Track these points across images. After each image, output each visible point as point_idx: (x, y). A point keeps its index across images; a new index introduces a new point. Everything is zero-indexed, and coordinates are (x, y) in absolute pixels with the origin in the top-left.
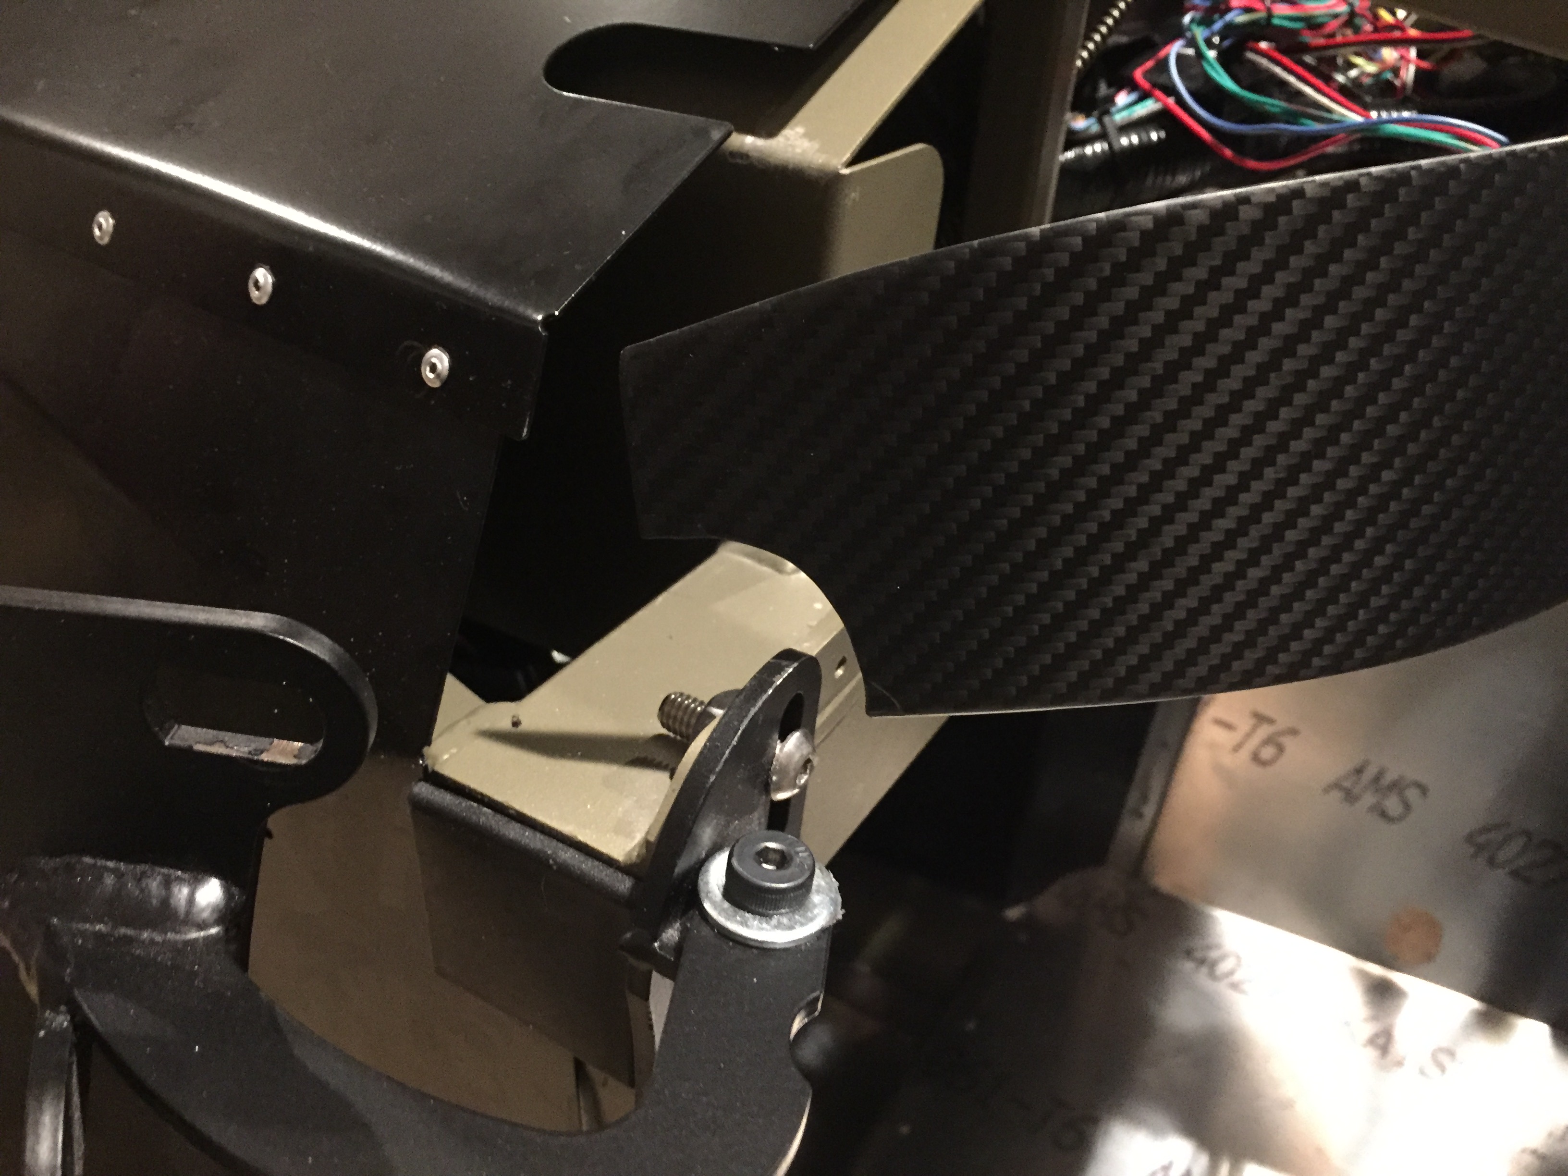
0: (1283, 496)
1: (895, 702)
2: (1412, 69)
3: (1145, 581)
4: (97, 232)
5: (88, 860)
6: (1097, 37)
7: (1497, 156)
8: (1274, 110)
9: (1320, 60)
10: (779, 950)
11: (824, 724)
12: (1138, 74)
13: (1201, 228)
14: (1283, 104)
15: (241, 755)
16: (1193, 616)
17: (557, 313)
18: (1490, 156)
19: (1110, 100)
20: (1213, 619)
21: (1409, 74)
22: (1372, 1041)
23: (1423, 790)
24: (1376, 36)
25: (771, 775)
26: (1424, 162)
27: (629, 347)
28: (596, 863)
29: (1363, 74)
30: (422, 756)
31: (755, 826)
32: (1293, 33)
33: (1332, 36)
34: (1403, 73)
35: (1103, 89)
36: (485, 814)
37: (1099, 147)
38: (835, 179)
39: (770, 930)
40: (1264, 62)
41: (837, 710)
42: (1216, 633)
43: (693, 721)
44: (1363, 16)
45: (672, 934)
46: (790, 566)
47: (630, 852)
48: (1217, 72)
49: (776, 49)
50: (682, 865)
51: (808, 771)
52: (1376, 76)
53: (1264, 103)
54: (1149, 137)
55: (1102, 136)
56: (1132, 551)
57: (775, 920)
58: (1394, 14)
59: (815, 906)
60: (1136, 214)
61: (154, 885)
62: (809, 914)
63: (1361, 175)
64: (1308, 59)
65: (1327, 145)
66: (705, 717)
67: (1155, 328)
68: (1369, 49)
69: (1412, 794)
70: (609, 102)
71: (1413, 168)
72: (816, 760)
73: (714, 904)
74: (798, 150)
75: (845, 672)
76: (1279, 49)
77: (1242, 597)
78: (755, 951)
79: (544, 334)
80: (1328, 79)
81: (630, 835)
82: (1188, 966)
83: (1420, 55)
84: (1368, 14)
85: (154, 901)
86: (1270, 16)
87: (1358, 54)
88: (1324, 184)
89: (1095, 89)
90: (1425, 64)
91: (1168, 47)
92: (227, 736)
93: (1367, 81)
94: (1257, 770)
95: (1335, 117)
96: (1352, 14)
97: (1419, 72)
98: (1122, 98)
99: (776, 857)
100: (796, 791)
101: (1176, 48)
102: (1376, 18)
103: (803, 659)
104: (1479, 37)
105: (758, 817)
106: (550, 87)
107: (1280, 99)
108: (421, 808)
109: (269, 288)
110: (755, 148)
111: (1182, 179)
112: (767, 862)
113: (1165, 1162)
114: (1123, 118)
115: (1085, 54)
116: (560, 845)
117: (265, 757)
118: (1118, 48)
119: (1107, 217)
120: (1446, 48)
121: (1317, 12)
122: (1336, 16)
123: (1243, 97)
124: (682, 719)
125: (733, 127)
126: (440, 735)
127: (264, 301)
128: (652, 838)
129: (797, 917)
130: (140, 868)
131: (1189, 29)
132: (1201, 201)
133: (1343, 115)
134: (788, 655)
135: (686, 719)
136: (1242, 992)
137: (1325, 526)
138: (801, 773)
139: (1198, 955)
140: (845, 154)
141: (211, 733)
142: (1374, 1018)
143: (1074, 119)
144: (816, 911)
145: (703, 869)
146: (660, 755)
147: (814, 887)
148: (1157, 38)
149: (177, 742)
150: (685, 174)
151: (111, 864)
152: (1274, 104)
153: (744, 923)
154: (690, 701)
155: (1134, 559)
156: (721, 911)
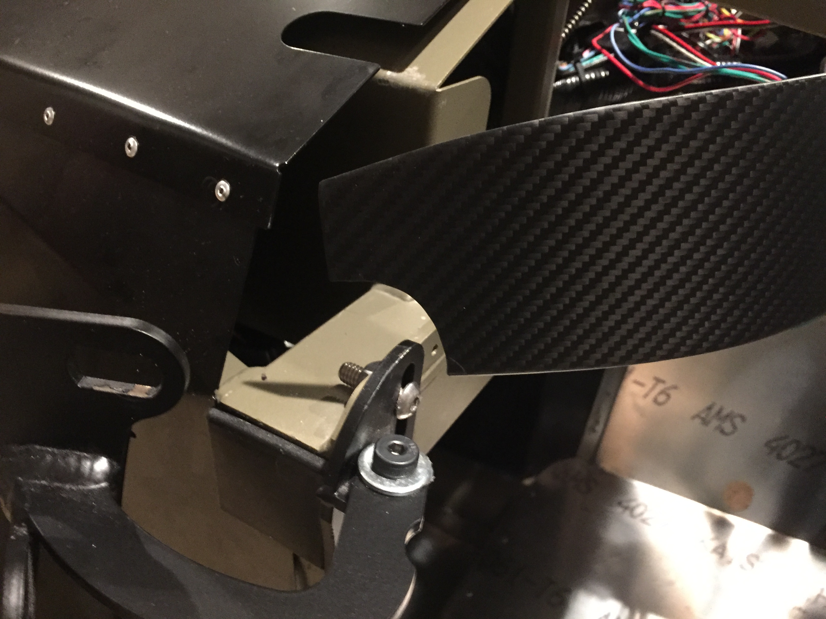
0: (665, 262)
1: (463, 368)
2: (739, 40)
3: (593, 306)
4: (46, 118)
5: (38, 447)
6: (573, 22)
7: (779, 85)
8: (665, 60)
9: (691, 35)
10: (400, 497)
11: (426, 380)
12: (595, 41)
13: (623, 122)
14: (671, 58)
15: (118, 393)
16: (618, 324)
17: (286, 163)
18: (775, 85)
19: (580, 55)
20: (629, 326)
21: (737, 42)
22: (715, 550)
23: (743, 418)
24: (720, 23)
25: (397, 405)
26: (740, 88)
27: (323, 181)
28: (305, 451)
29: (713, 42)
30: (214, 395)
31: (388, 432)
32: (677, 21)
33: (697, 22)
34: (734, 42)
35: (576, 49)
36: (247, 425)
37: (574, 80)
38: (434, 94)
39: (395, 487)
40: (660, 35)
41: (433, 373)
42: (630, 334)
43: (356, 377)
44: (713, 12)
45: (344, 488)
46: (409, 297)
47: (323, 446)
48: (635, 40)
49: (403, 25)
50: (350, 452)
51: (417, 404)
52: (720, 44)
53: (661, 57)
54: (600, 74)
55: (576, 74)
56: (587, 290)
57: (398, 481)
58: (730, 11)
59: (419, 474)
60: (589, 113)
61: (72, 461)
62: (416, 479)
63: (706, 94)
64: (685, 34)
65: (693, 79)
66: (364, 375)
67: (599, 173)
68: (716, 29)
69: (738, 421)
70: (315, 52)
71: (734, 91)
72: (421, 398)
73: (366, 473)
74: (414, 79)
75: (437, 353)
76: (669, 29)
77: (644, 315)
78: (388, 497)
79: (279, 173)
80: (695, 45)
81: (323, 437)
82: (619, 510)
83: (744, 33)
84: (716, 11)
85: (72, 469)
86: (664, 12)
87: (711, 32)
88: (688, 99)
89: (572, 49)
90: (746, 38)
91: (610, 28)
92: (111, 382)
93: (715, 46)
94: (656, 407)
95: (698, 65)
96: (707, 11)
97: (743, 42)
98: (587, 54)
99: (400, 449)
100: (410, 414)
101: (614, 28)
102: (720, 13)
103: (414, 345)
104: (773, 23)
105: (390, 428)
106: (284, 44)
107: (670, 56)
108: (213, 421)
109: (136, 149)
110: (392, 78)
111: (618, 97)
112: (394, 451)
113: (606, 613)
114: (587, 64)
115: (567, 31)
116: (286, 442)
117: (131, 394)
118: (585, 28)
119: (574, 115)
120: (757, 29)
121: (688, 10)
122: (699, 12)
123: (648, 53)
124: (351, 376)
125: (380, 66)
126: (224, 384)
127: (133, 155)
128: (334, 439)
129: (409, 480)
130: (64, 451)
131: (621, 18)
132: (623, 107)
133: (702, 64)
134: (407, 343)
135: (353, 376)
136: (647, 524)
137: (687, 278)
138: (413, 405)
139: (625, 504)
140: (438, 81)
141: (103, 381)
142: (717, 538)
143: (561, 65)
144: (419, 477)
145: (361, 455)
146: (339, 395)
147: (419, 464)
148: (605, 23)
149: (85, 386)
150: (354, 90)
151: (49, 449)
152: (665, 58)
153: (382, 483)
154: (355, 366)
155: (588, 294)
156: (370, 476)
